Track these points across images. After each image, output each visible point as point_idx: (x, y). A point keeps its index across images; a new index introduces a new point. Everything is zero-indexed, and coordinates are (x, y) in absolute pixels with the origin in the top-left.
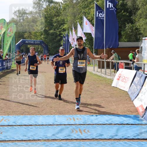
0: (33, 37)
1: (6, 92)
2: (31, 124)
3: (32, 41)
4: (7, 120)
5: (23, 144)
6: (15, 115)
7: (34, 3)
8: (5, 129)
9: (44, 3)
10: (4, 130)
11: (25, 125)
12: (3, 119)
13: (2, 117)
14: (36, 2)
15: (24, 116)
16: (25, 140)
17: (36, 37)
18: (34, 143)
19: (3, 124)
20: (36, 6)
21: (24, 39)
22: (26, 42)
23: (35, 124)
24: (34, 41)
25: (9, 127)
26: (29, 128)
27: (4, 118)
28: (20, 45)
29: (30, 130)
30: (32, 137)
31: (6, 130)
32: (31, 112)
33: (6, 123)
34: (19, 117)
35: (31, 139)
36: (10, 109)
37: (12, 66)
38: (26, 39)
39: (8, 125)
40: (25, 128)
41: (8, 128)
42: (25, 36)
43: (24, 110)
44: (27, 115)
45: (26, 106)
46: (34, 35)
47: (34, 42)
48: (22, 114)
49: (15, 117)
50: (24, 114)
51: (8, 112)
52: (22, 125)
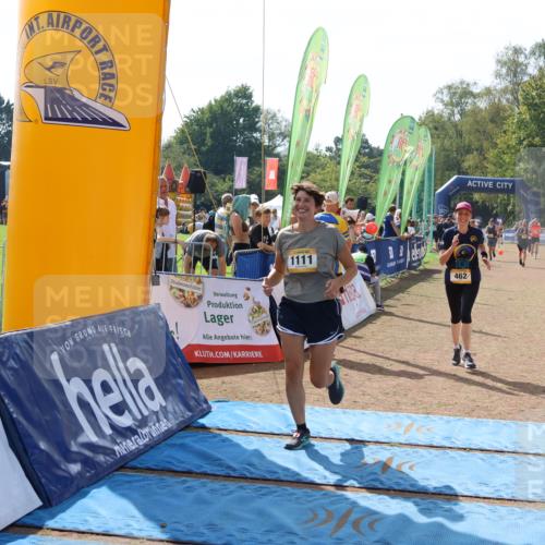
0: (491, 167)
1: (412, 342)
2: (499, 448)
3: (486, 181)
4: (424, 430)
5: (481, 510)
6: (446, 415)
7: (499, 61)
8: (422, 456)
9: (532, 60)
10: (418, 461)
11: (482, 450)
12: (411, 425)
13: (409, 417)
14: (505, 59)
15: (474, 419)
16: (485, 498)
17: (501, 168)
18: (516, 508)
19: (413, 442)
20: (504, 71)
21: (464, 173)
22: (470, 183)
23: (511, 448)
24: (495, 182)
25: (432, 450)
26: (494, 461)
27: (416, 420)
28: (451, 193)
29: (500, 466)
30: (510, 491)
31: (423, 459)
32: (495, 409)
33: (422, 439)
34: (460, 423)
35: (506, 497)
36: (431, 395)
37: (425, 260)
38: (467, 174)
39: (428, 444)
40: (482, 459)
41: (431, 453)
42: (466, 165)
43: (474, 401)
44: (485, 417)
45: (479, 388)
46: (495, 161)
47: (494, 185)
48: (469, 414)
49: (448, 422)
50: (474, 414)
51: (426, 403)
52: (471, 449)
